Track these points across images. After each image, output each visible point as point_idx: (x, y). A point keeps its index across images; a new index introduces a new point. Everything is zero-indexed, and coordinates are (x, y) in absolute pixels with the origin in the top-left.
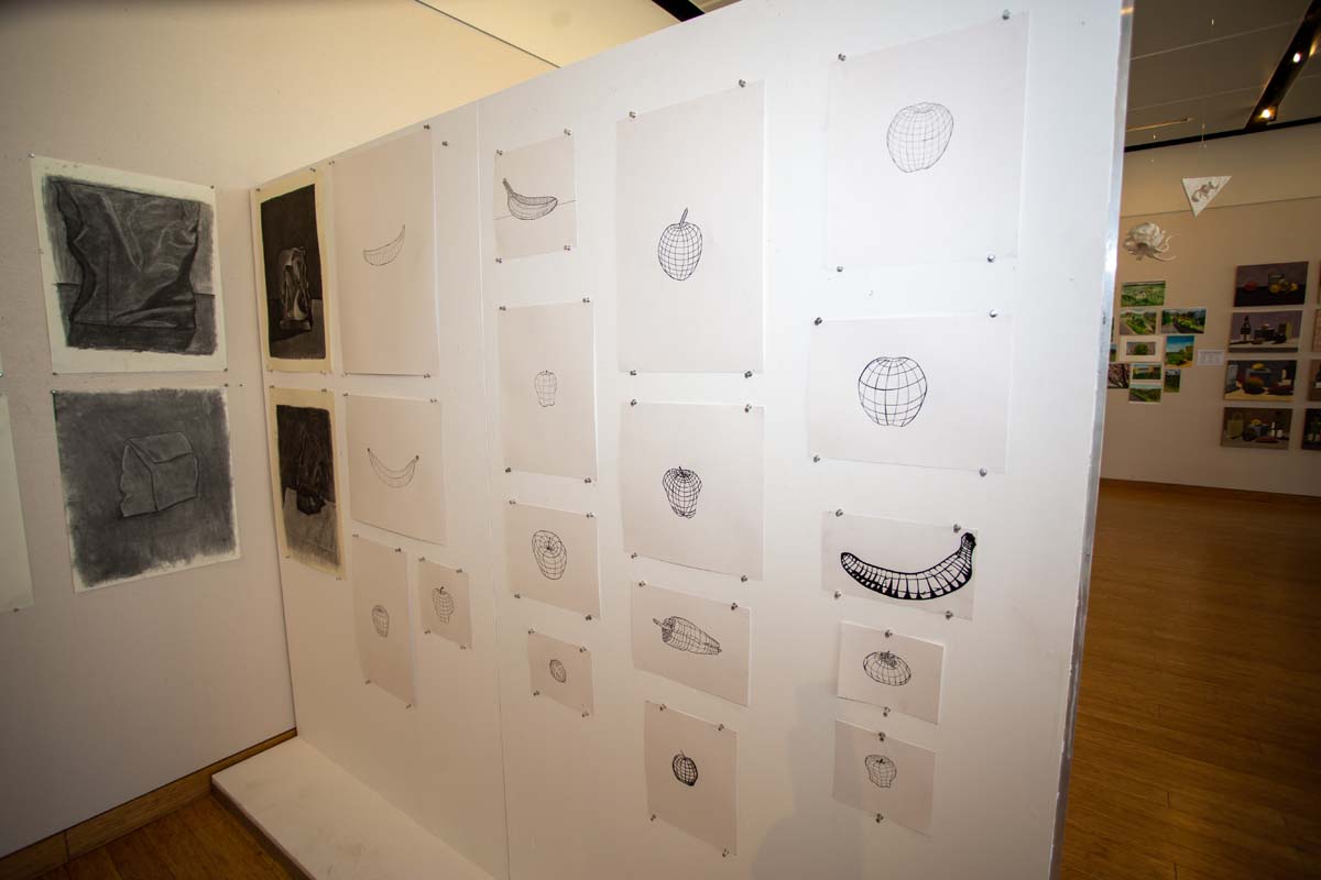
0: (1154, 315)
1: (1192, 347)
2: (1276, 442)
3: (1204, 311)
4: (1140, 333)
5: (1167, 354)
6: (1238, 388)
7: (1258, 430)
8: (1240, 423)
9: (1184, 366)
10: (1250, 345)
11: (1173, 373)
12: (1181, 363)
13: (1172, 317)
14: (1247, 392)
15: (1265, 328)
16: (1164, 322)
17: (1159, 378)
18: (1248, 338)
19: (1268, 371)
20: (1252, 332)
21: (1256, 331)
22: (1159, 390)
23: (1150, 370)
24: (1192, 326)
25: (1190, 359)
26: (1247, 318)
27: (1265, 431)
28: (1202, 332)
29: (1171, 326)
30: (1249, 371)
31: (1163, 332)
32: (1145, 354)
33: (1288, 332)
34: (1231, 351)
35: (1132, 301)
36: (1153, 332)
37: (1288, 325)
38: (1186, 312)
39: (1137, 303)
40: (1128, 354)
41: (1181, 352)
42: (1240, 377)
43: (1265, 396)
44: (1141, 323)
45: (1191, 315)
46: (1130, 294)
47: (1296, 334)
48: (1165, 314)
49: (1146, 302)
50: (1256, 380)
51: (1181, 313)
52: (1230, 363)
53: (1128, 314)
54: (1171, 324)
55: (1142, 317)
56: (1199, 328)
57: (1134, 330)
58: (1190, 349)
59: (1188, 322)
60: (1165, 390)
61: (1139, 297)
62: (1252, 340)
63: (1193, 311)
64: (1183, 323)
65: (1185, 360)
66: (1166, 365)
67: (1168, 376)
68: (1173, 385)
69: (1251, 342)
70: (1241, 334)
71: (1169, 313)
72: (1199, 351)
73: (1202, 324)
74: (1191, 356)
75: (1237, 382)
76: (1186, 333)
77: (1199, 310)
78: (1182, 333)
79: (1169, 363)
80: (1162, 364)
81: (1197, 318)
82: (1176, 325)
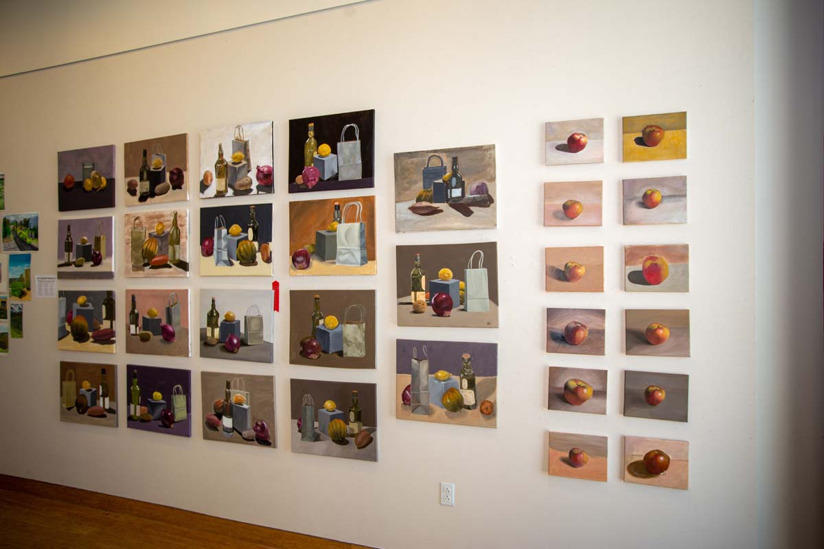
1: (29, 270)
2: (104, 416)
3: (37, 218)
5: (11, 281)
6: (68, 333)
7: (88, 395)
8: (73, 384)
9: (24, 298)
10: (72, 269)
11: (16, 310)
12: (22, 294)
13: (11, 227)
14: (76, 339)
15: (84, 242)
16: (5, 234)
17: (6, 318)
18: (71, 257)
19: (91, 307)
20: (74, 248)
21: (78, 246)
22: (7, 333)
24: (28, 240)
25: (29, 289)
26: (69, 228)
27: (95, 397)
28: (36, 249)
29: (13, 244)
30: (76, 306)
31: (5, 249)
33: (103, 252)
34: (61, 276)
37: (102, 237)
38: (23, 219)
41: (21, 279)
42: (69, 319)
43: (90, 344)
45: (26, 223)
47: (109, 254)
48: (5, 223)
50: (80, 321)
51: (18, 221)
52: (61, 294)
54: (12, 236)
56: (34, 243)
58: (28, 272)
59: (24, 234)
60: (13, 337)
62: (74, 260)
63: (28, 217)
64: (21, 236)
65: (25, 289)
66: (10, 297)
67: (13, 314)
68: (18, 328)
69: (74, 263)
70: (66, 251)
71: (8, 220)
72: (36, 277)
73: (36, 236)
74: (29, 284)
75: (67, 324)
76: (24, 250)
77: (33, 216)
78: (21, 250)
79: (13, 293)
80: (8, 295)
81: (32, 228)
82: (15, 239)
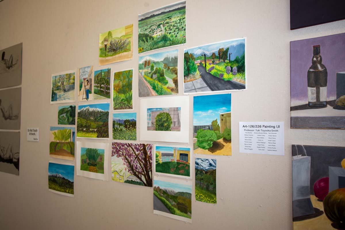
0: (175, 60)
1: (229, 115)
3: (242, 46)
4: (160, 93)
5: (196, 129)
6: (318, 213)
9: (218, 152)
10: (328, 112)
11: (205, 166)
12: (215, 147)
13: (197, 62)
16: (188, 72)
17: (188, 174)
18: (325, 94)
20: (332, 80)
22: (189, 194)
23: (176, 158)
24: (226, 77)
25: (228, 140)
26: (317, 51)
28: (242, 87)
29: (199, 82)
31: (188, 90)
32: (167, 129)
34: (299, 123)
35: (150, 42)
36: (175, 90)
38: (216, 50)
39: (156, 45)
40: (149, 129)
41: (214, 127)
44: (161, 77)
45: (222, 54)
46: (147, 32)
48: (188, 58)
49: (165, 41)
51: (208, 53)
53: (147, 63)
54: (198, 73)
55: (162, 67)
56: (237, 79)
57: (154, 88)
58: (226, 118)
59: (220, 68)
60: (199, 199)
61: (157, 34)
62: (333, 98)
63: (225, 47)
64: (213, 72)
65: (221, 141)
66: (195, 149)
67: (199, 171)
68: (207, 189)
69: (331, 103)
70: (310, 85)
71: (192, 55)
72: (241, 124)
73: (241, 69)
74: (229, 135)
75: (313, 198)
76: (219, 89)
77: (235, 44)
78: (213, 90)
79: (200, 144)
80: (191, 148)
81: (233, 59)
82: (202, 76)
